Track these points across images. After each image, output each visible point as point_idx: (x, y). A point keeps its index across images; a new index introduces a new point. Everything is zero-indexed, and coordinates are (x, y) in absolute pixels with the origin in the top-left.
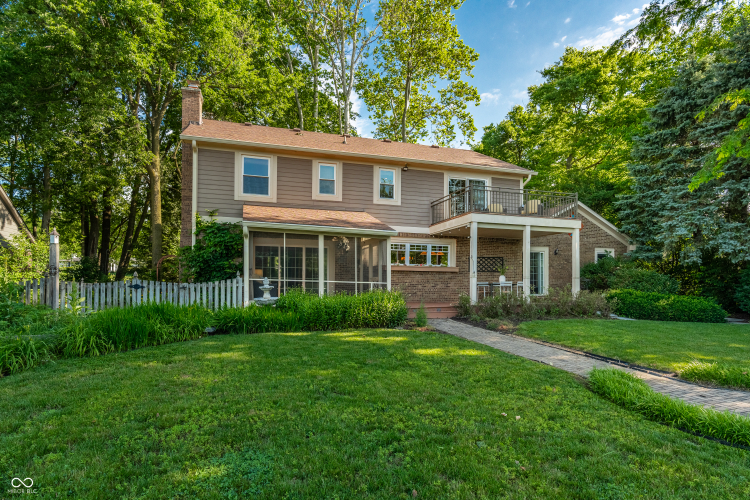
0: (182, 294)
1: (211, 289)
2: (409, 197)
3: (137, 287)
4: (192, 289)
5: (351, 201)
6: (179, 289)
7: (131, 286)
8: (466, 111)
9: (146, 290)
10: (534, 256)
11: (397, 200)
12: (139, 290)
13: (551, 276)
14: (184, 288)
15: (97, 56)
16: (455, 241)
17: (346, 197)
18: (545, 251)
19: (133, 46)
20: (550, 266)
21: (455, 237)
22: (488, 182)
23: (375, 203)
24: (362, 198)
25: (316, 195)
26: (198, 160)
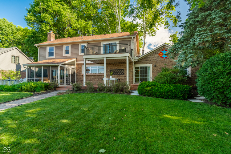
17: (72, 54)
18: (150, 66)
22: (118, 42)
23: (79, 55)
24: (76, 54)
25: (64, 55)
26: (40, 50)
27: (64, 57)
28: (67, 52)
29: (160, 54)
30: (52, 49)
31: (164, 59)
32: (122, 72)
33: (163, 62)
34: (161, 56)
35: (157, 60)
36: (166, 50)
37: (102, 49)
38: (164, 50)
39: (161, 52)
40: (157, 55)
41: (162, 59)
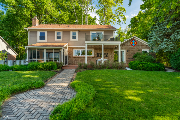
0: (14, 63)
1: (20, 62)
2: (80, 38)
3: (5, 61)
4: (16, 62)
5: (65, 40)
6: (13, 61)
7: (4, 61)
8: (123, 15)
9: (7, 62)
10: (121, 52)
11: (77, 39)
12: (6, 62)
13: (126, 58)
14: (14, 61)
15: (20, 14)
16: (93, 49)
17: (64, 39)
18: (124, 51)
19: (25, 11)
20: (126, 55)
21: (93, 48)
22: (103, 33)
23: (71, 40)
24: (68, 39)
25: (56, 39)
26: (30, 34)
27: (56, 41)
28: (59, 37)
29: (131, 43)
30: (44, 34)
31: (134, 47)
32: (107, 55)
33: (133, 49)
34: (132, 45)
35: (129, 47)
36: (135, 41)
37: (91, 37)
38: (134, 40)
39: (132, 42)
40: (129, 44)
41: (132, 46)
